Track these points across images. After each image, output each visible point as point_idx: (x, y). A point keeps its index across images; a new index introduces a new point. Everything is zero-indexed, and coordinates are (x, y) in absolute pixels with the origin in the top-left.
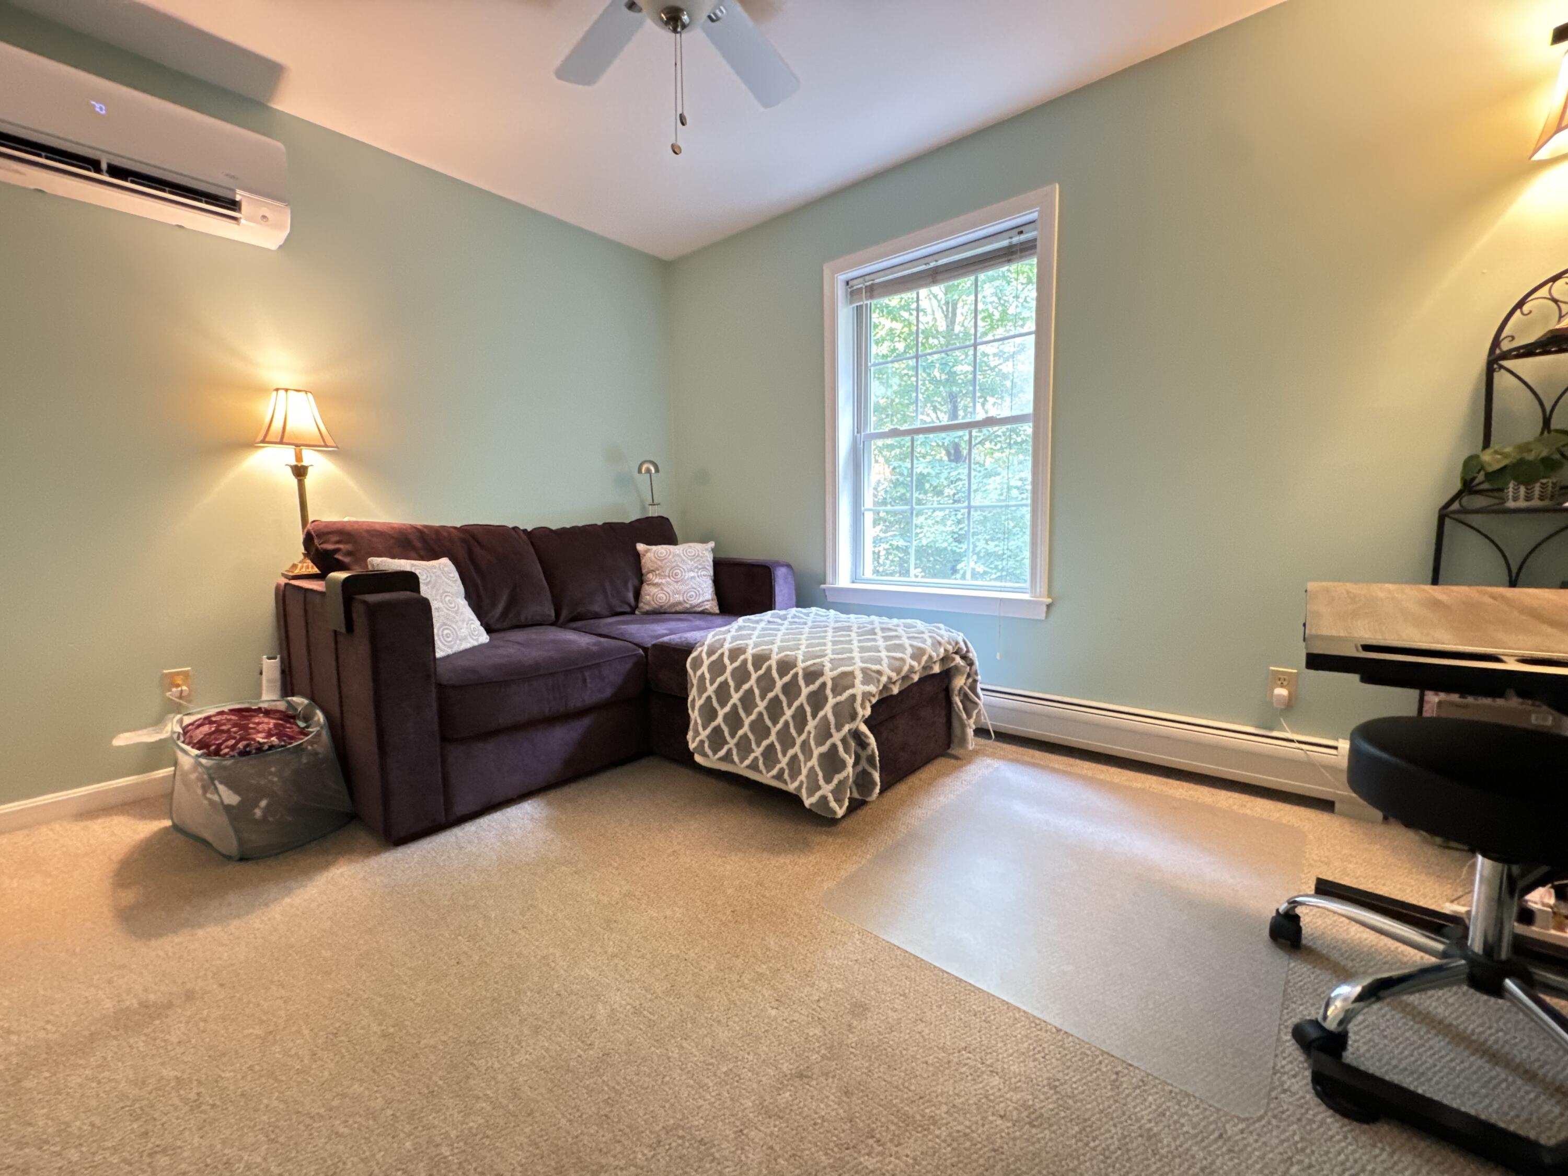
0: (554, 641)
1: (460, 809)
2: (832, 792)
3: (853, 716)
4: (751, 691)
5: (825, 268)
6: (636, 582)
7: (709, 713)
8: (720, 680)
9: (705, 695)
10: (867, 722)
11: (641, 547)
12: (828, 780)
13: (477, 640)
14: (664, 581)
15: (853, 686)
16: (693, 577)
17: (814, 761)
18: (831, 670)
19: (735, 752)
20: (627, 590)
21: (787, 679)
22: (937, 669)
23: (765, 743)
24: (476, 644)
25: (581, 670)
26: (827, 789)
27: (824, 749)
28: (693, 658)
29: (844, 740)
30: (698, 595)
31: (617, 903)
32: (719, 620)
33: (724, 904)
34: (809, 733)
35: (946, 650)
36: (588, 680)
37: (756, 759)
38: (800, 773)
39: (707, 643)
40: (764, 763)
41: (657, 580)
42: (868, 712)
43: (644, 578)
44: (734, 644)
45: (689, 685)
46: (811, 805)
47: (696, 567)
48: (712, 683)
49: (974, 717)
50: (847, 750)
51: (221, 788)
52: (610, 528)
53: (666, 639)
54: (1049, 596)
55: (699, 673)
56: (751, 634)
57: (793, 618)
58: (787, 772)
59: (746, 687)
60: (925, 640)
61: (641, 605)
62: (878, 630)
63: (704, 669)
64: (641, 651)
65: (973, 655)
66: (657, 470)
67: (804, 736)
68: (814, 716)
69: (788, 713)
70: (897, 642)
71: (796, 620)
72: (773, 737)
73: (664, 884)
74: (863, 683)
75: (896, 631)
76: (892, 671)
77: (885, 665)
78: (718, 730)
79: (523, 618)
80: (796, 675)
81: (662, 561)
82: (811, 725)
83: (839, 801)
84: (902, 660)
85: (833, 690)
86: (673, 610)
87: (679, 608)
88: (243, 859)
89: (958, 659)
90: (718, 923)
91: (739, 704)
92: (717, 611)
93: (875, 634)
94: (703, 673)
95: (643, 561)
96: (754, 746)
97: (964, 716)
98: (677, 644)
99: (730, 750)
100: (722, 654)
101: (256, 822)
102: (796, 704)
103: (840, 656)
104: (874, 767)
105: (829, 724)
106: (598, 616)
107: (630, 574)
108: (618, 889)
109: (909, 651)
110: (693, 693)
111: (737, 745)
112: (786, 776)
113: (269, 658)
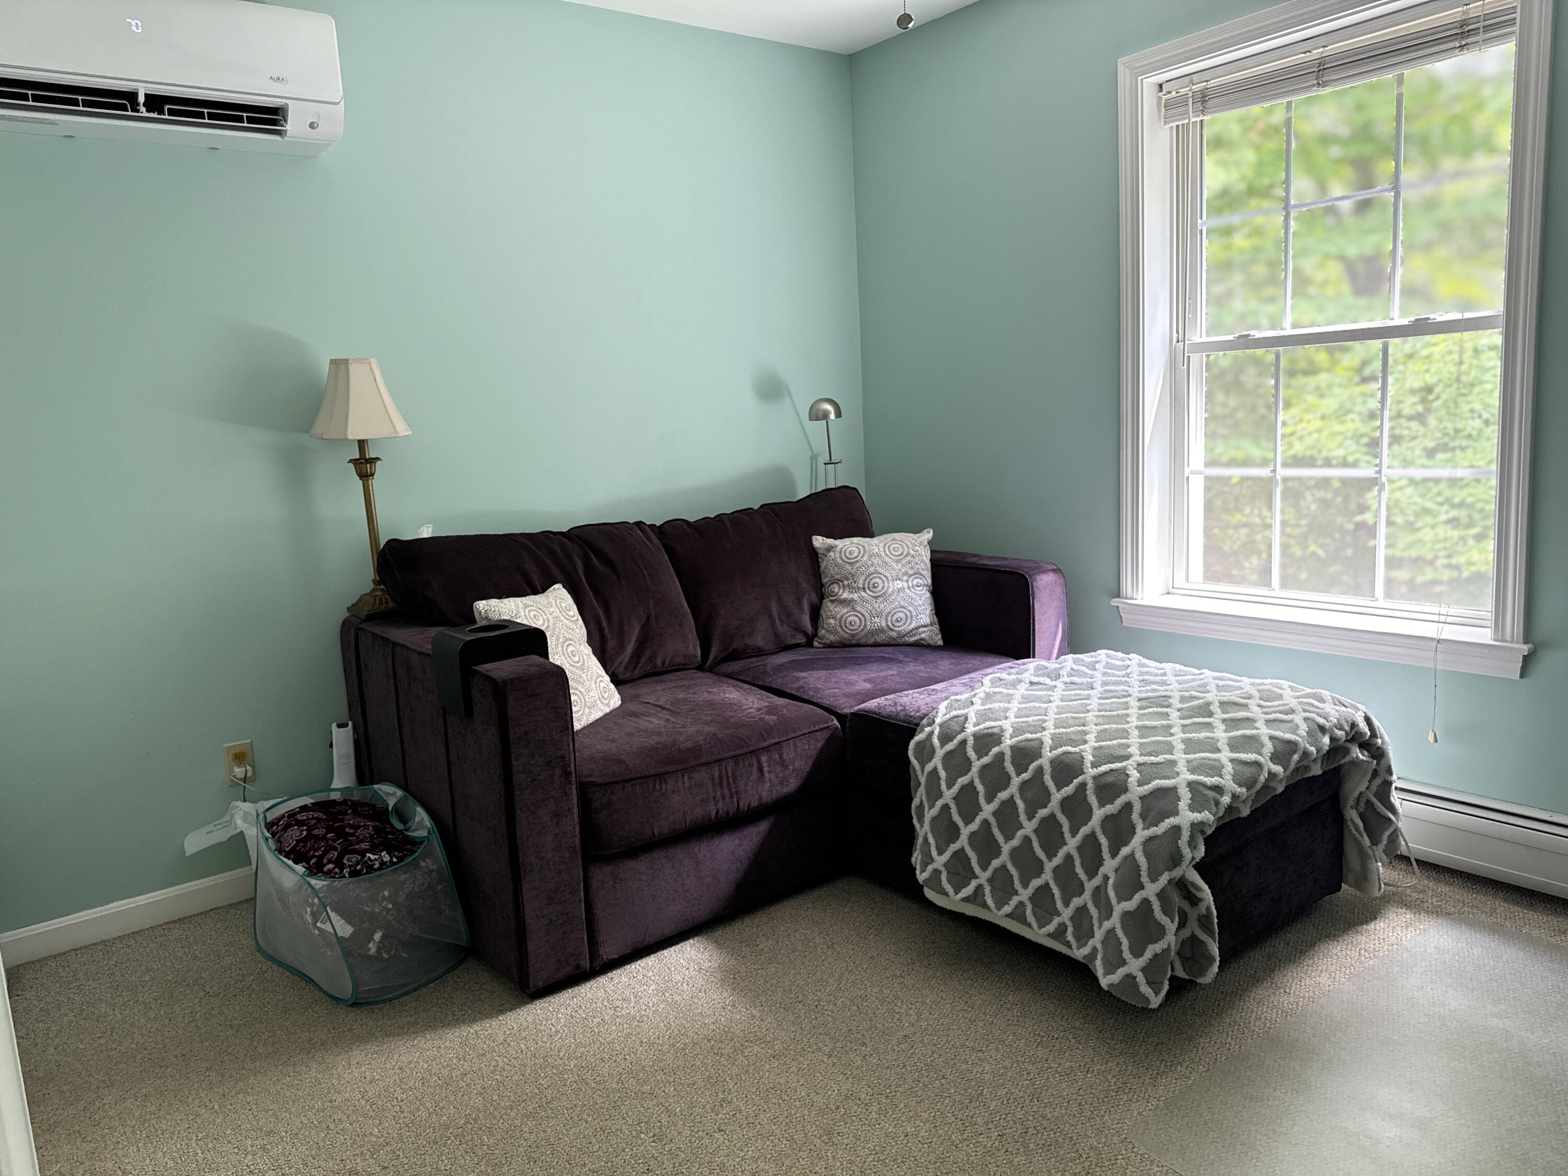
0: (711, 704)
1: (608, 951)
2: (1143, 970)
3: (1175, 859)
4: (1011, 801)
5: (1120, 67)
6: (814, 598)
7: (948, 832)
8: (962, 781)
9: (939, 803)
10: (1200, 867)
11: (819, 541)
12: (1137, 952)
13: (608, 705)
14: (855, 596)
15: (1176, 813)
16: (900, 590)
17: (1115, 921)
18: (1140, 783)
19: (987, 889)
20: (801, 610)
21: (1069, 790)
22: (1317, 770)
23: (1036, 883)
24: (607, 710)
25: (755, 753)
26: (1134, 966)
27: (1131, 905)
28: (918, 743)
29: (1161, 895)
30: (909, 617)
31: (837, 1108)
32: (945, 663)
34: (1106, 878)
35: (1332, 739)
36: (766, 769)
37: (1021, 904)
38: (1091, 935)
39: (938, 720)
40: (1034, 913)
41: (845, 595)
42: (1201, 851)
43: (826, 590)
44: (981, 727)
45: (912, 784)
46: (1111, 985)
47: (906, 574)
48: (950, 786)
49: (1385, 842)
50: (1166, 911)
51: (333, 915)
52: (771, 511)
53: (871, 704)
54: (1527, 640)
55: (929, 767)
56: (1007, 710)
57: (1069, 675)
58: (1070, 930)
59: (1003, 795)
60: (1297, 727)
61: (822, 632)
62: (1215, 708)
63: (937, 761)
64: (836, 722)
65: (1384, 739)
66: (839, 414)
67: (1097, 881)
68: (1114, 854)
69: (1072, 844)
70: (1249, 732)
71: (1076, 679)
72: (1047, 876)
73: (898, 1086)
74: (1192, 808)
75: (1245, 707)
76: (1240, 786)
77: (1229, 777)
78: (960, 855)
79: (659, 662)
80: (1083, 785)
81: (851, 564)
82: (1109, 865)
83: (1154, 984)
84: (1257, 764)
85: (1143, 816)
86: (871, 641)
87: (881, 638)
88: (356, 1004)
89: (1358, 753)
91: (992, 820)
92: (940, 643)
93: (1211, 714)
94: (935, 769)
95: (823, 565)
96: (1017, 885)
97: (1367, 841)
98: (889, 717)
99: (979, 888)
100: (964, 742)
101: (371, 958)
102: (1084, 830)
103: (1153, 759)
104: (1211, 933)
105: (1137, 868)
106: (760, 653)
107: (805, 585)
108: (836, 1088)
109: (1269, 747)
110: (920, 796)
111: (990, 881)
112: (1070, 937)
113: (339, 726)
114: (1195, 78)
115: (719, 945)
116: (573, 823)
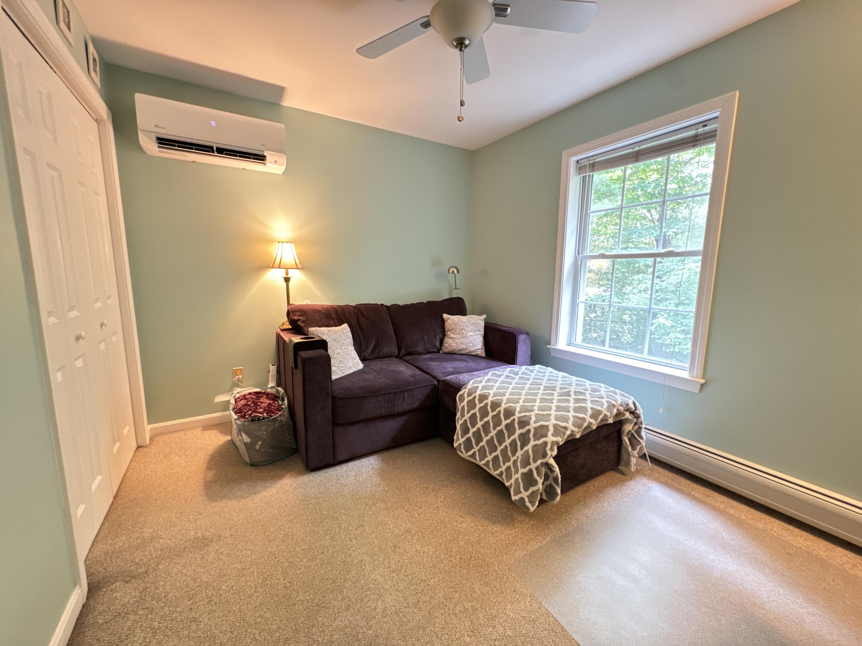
0: (393, 371)
1: (340, 458)
2: (528, 497)
3: (545, 455)
4: (488, 422)
5: (563, 154)
6: (441, 336)
7: (466, 431)
8: (472, 412)
9: (464, 419)
10: (555, 458)
11: (445, 316)
12: (526, 489)
13: (356, 368)
14: (455, 336)
15: (546, 436)
16: (472, 336)
17: (518, 476)
18: (535, 423)
19: (477, 454)
20: (436, 340)
21: (509, 421)
22: (611, 421)
23: (494, 454)
24: (356, 370)
25: (403, 392)
26: (525, 494)
27: (525, 470)
28: (460, 395)
29: (537, 468)
30: (474, 345)
31: (402, 535)
32: (483, 363)
33: (456, 552)
34: (518, 458)
35: (618, 410)
36: (406, 398)
37: (488, 461)
38: (511, 478)
39: (469, 387)
40: (493, 465)
41: (452, 336)
42: (555, 452)
43: (446, 334)
44: (482, 392)
45: (457, 410)
46: (515, 500)
47: (474, 330)
48: (468, 413)
49: (638, 449)
50: (539, 474)
51: (243, 435)
52: (430, 304)
53: (449, 378)
54: (703, 378)
55: (462, 405)
56: (494, 386)
57: (522, 374)
58: (504, 474)
59: (486, 419)
60: (603, 404)
61: (443, 348)
62: (572, 394)
63: (465, 403)
64: (436, 382)
65: (640, 411)
66: (458, 272)
67: (515, 458)
68: (522, 448)
69: (508, 442)
70: (583, 405)
71: (524, 376)
72: (498, 452)
73: (428, 529)
74: (554, 435)
75: (584, 394)
76: (575, 427)
77: (570, 423)
78: (469, 439)
79: (381, 354)
80: (514, 420)
81: (455, 325)
82: (519, 453)
83: (532, 503)
84: (584, 419)
85: (534, 436)
86: (460, 353)
87: (463, 352)
88: (251, 465)
89: (628, 415)
90: (451, 564)
91: (481, 428)
92: (484, 356)
93: (570, 396)
94: (464, 406)
95: (446, 324)
96: (488, 453)
97: (630, 449)
98: (453, 383)
99: (475, 452)
100: (475, 397)
101: (256, 450)
102: (512, 438)
103: (542, 413)
104: (558, 484)
105: (529, 457)
106: (419, 354)
107: (438, 331)
108: (404, 525)
109: (590, 412)
110: (458, 415)
111: (479, 450)
112: (504, 477)
113: (272, 365)
114: (590, 158)
115: (383, 460)
116: (328, 412)
